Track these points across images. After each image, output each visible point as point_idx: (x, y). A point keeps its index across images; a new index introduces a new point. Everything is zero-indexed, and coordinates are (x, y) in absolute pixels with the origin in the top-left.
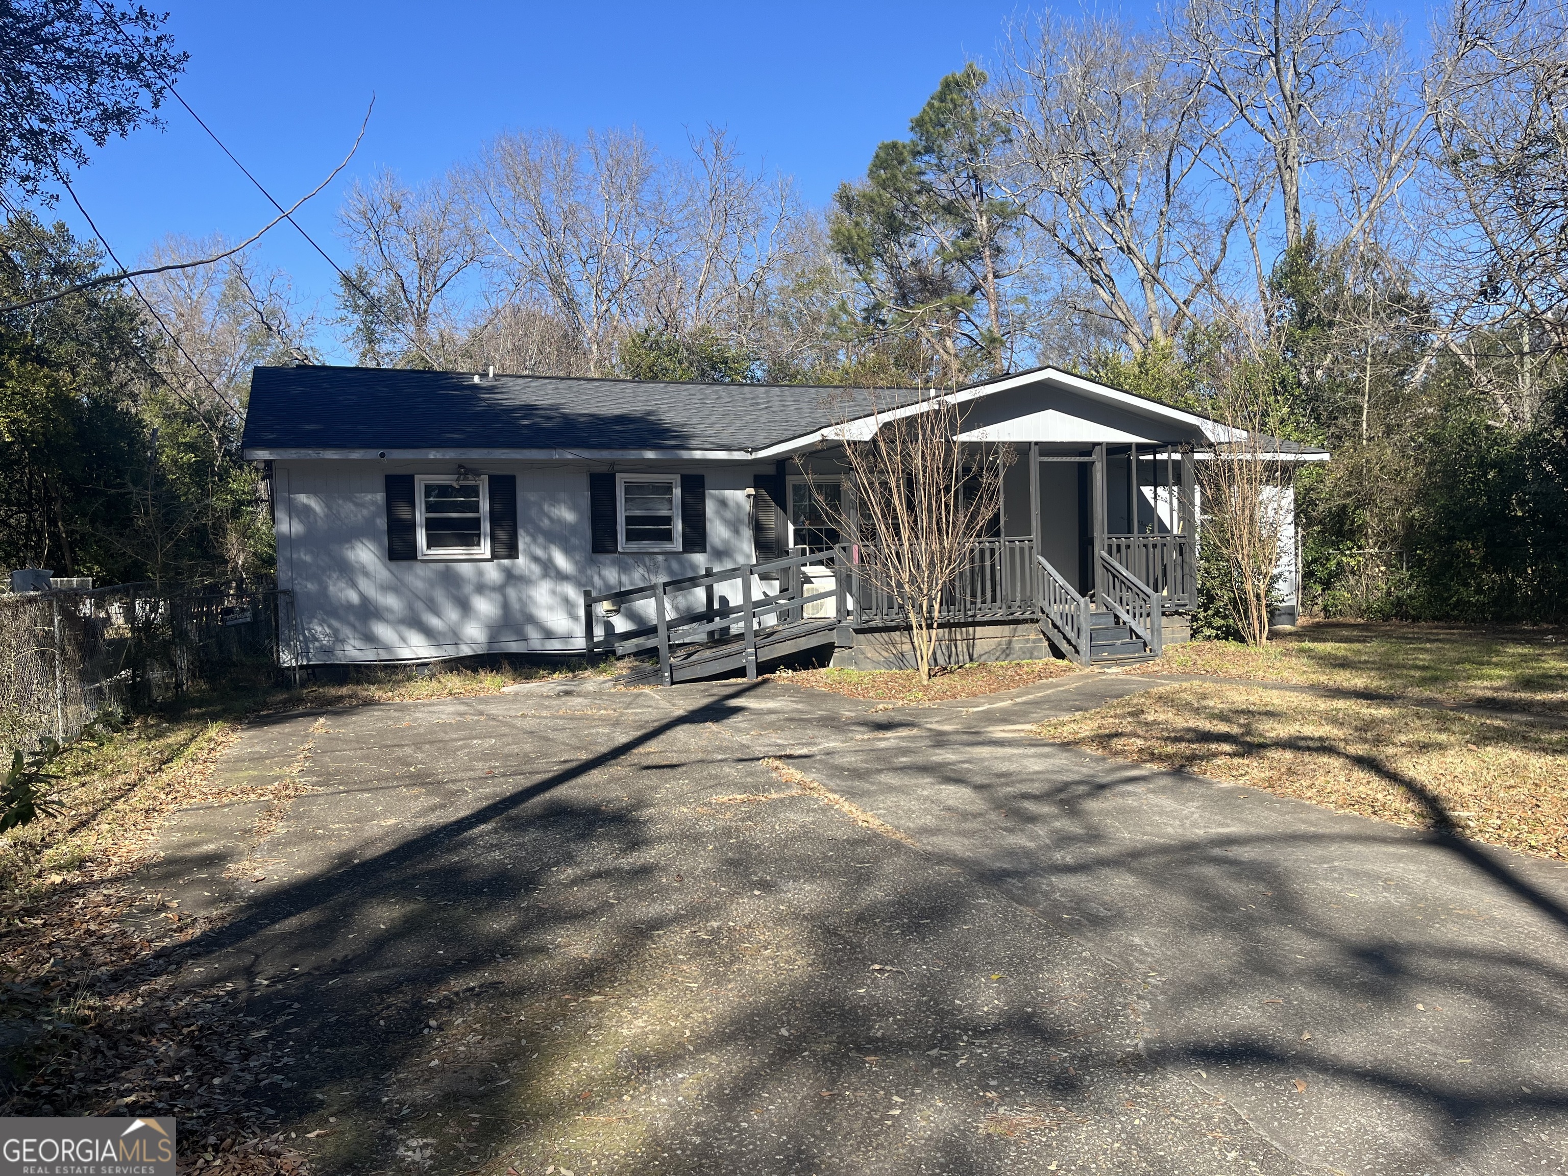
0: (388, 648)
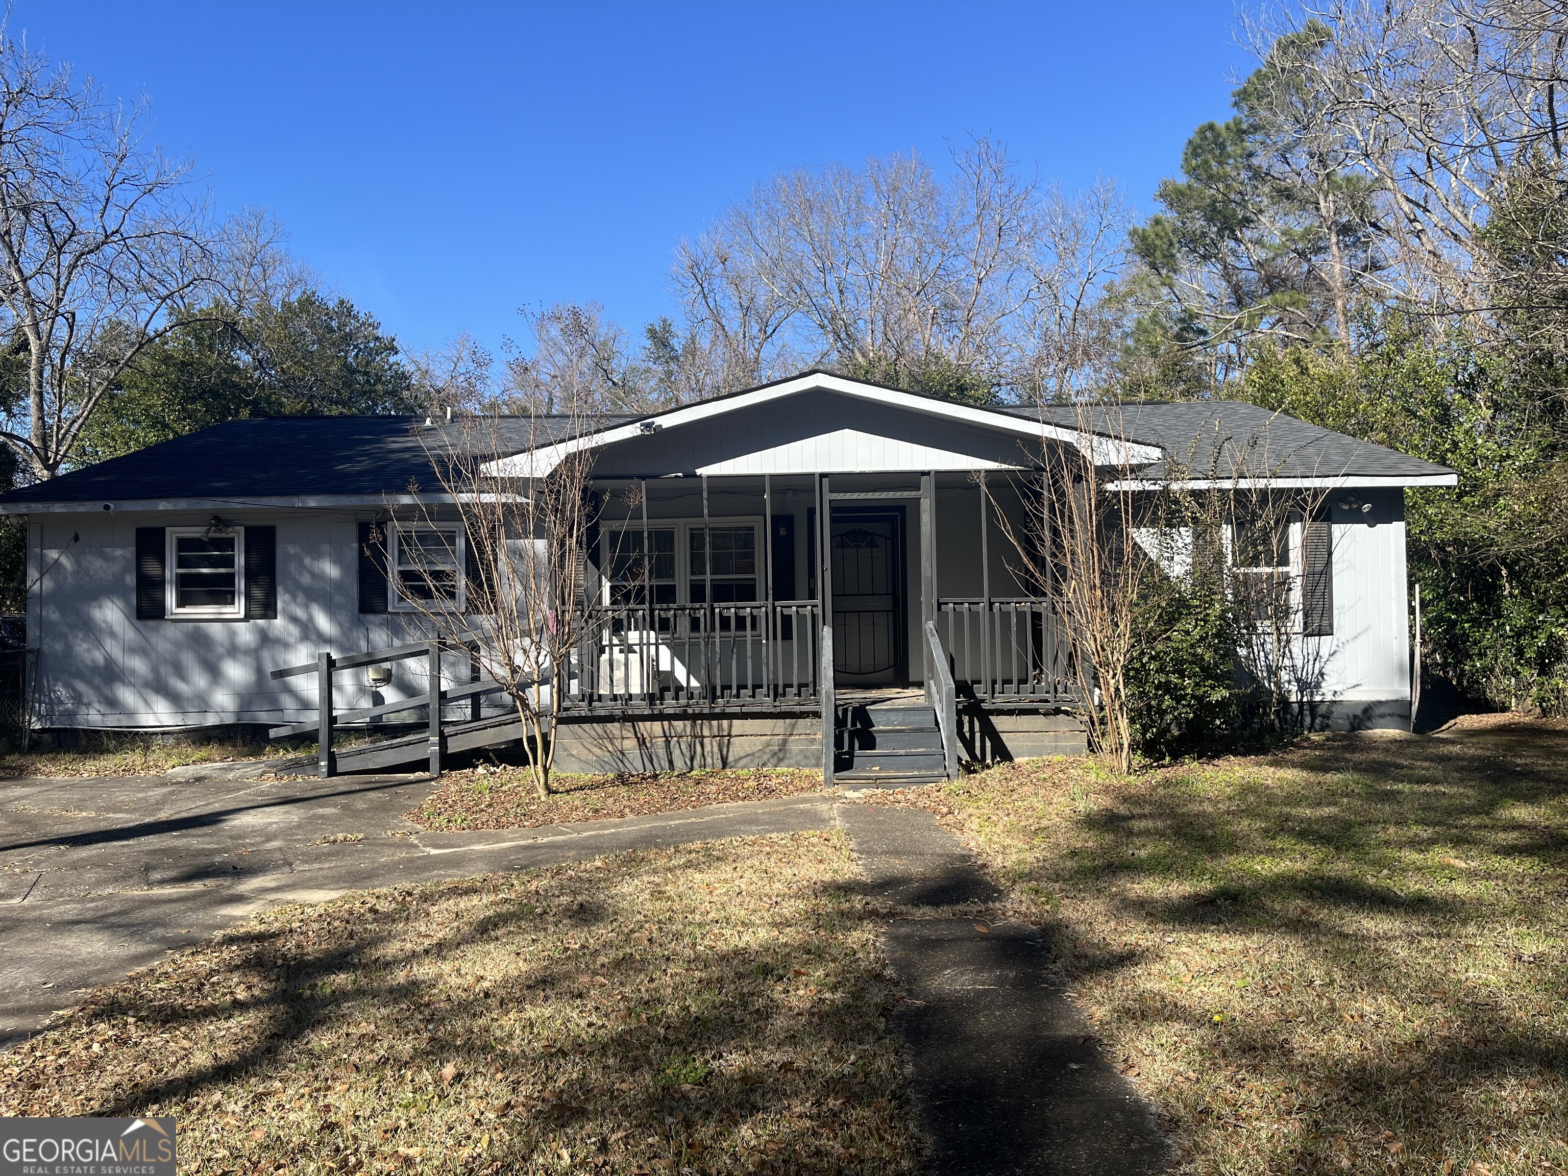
0: (131, 714)
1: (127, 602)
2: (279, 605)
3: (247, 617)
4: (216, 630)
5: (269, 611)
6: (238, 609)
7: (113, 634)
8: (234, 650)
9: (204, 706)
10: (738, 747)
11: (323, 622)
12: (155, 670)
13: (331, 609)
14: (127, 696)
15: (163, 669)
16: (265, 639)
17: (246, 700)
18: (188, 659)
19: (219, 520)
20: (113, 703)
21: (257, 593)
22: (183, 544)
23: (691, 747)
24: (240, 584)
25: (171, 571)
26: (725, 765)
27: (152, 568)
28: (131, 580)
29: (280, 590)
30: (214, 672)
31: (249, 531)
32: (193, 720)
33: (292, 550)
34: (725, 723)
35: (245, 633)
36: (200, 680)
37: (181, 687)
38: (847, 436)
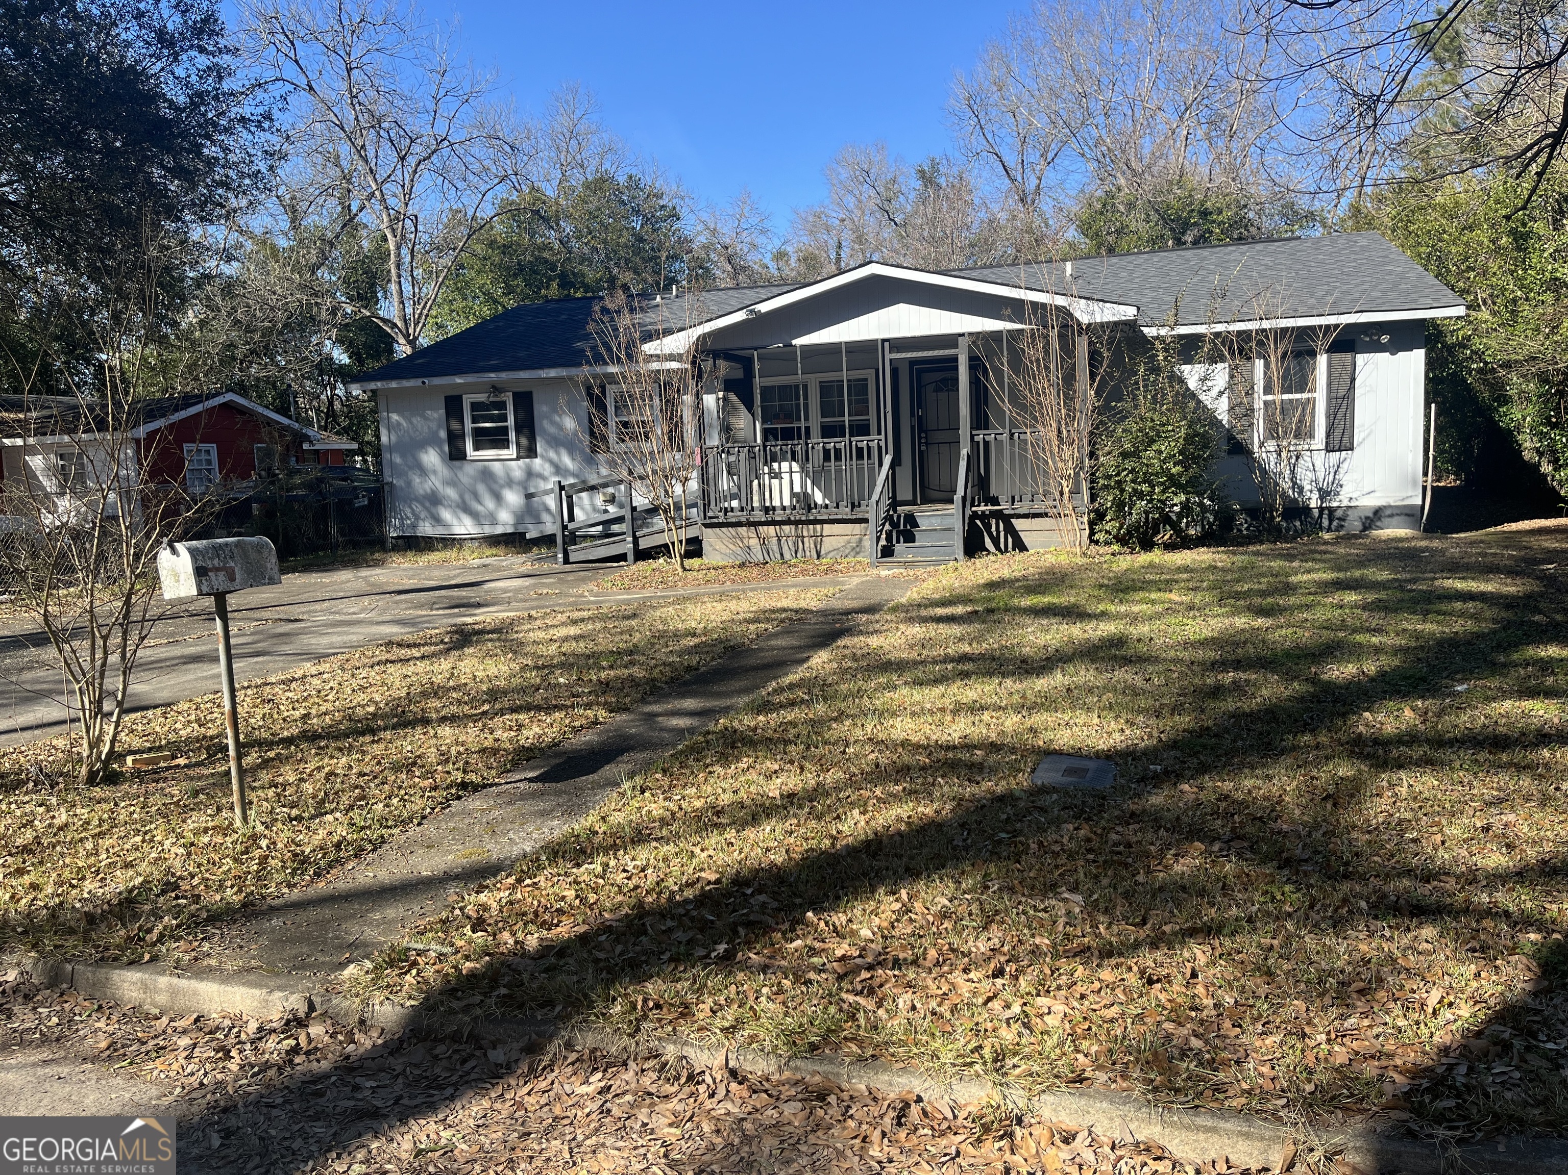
0: (449, 526)
1: (442, 450)
2: (539, 449)
3: (518, 458)
4: (497, 467)
5: (531, 452)
6: (512, 452)
7: (435, 472)
8: (510, 483)
9: (494, 522)
10: (828, 545)
11: (567, 461)
12: (461, 497)
13: (571, 451)
14: (446, 515)
15: (468, 497)
16: (530, 474)
17: (520, 519)
18: (481, 488)
19: (496, 389)
20: (437, 520)
21: (524, 441)
22: (475, 406)
23: (795, 544)
24: (512, 436)
25: (469, 426)
26: (819, 557)
27: (455, 425)
28: (443, 434)
29: (538, 439)
30: (498, 498)
31: (516, 395)
32: (488, 530)
33: (545, 408)
34: (818, 527)
35: (517, 468)
36: (490, 504)
37: (479, 508)
38: (902, 309)
